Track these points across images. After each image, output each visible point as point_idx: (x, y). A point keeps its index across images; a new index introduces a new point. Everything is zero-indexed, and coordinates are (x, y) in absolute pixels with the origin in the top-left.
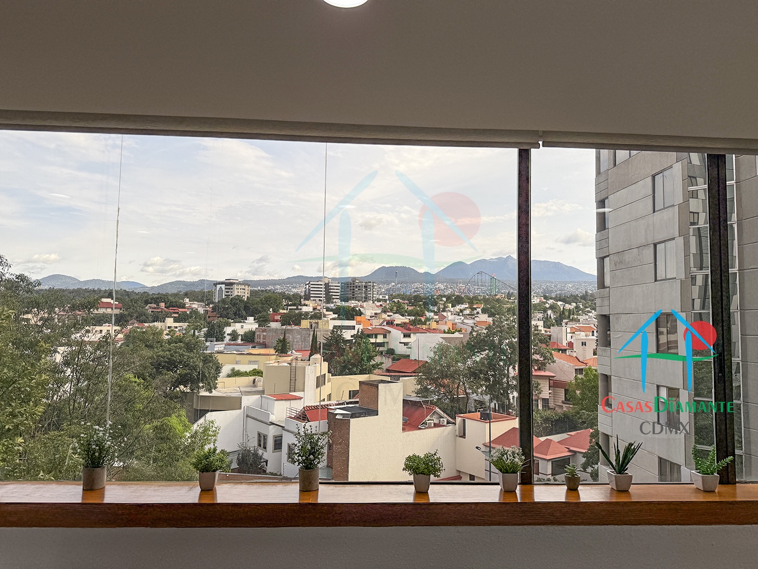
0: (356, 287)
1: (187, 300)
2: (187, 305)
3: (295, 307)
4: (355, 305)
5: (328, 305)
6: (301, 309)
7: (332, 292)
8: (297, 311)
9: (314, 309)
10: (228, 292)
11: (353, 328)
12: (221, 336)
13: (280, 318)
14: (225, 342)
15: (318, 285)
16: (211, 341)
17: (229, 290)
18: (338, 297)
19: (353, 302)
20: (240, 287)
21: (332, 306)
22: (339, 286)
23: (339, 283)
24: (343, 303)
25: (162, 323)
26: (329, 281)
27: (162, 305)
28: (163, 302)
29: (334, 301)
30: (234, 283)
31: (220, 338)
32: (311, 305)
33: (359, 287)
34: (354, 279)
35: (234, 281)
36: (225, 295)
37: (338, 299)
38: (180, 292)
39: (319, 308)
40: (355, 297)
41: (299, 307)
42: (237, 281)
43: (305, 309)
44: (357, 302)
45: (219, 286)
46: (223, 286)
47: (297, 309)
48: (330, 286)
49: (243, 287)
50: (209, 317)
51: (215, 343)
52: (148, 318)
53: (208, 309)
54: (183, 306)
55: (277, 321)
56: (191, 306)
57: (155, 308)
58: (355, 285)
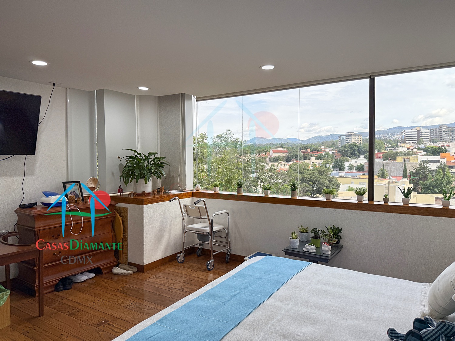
0: (444, 132)
1: (323, 147)
2: (322, 150)
3: (394, 148)
4: (442, 145)
5: (420, 146)
6: (398, 150)
7: (423, 137)
8: (394, 151)
9: (408, 149)
10: (348, 141)
11: (438, 161)
12: (342, 168)
13: (382, 155)
14: (345, 171)
15: (412, 132)
16: (337, 170)
17: (349, 139)
18: (428, 140)
19: (440, 143)
20: (355, 137)
21: (422, 146)
22: (429, 132)
23: (428, 130)
24: (432, 144)
25: (309, 160)
26: (420, 129)
27: (309, 150)
28: (309, 148)
29: (424, 142)
30: (351, 135)
31: (342, 169)
32: (406, 146)
33: (446, 131)
34: (442, 126)
35: (351, 134)
36: (346, 143)
37: (428, 141)
38: (319, 142)
39: (411, 148)
40: (442, 139)
41: (397, 148)
42: (354, 134)
43: (401, 149)
44: (443, 143)
45: (341, 137)
46: (344, 137)
47: (395, 149)
48: (422, 132)
49: (357, 137)
50: (336, 156)
51: (339, 171)
52: (301, 158)
53: (335, 151)
54: (320, 150)
55: (380, 158)
56: (325, 150)
57: (304, 152)
58: (442, 131)
